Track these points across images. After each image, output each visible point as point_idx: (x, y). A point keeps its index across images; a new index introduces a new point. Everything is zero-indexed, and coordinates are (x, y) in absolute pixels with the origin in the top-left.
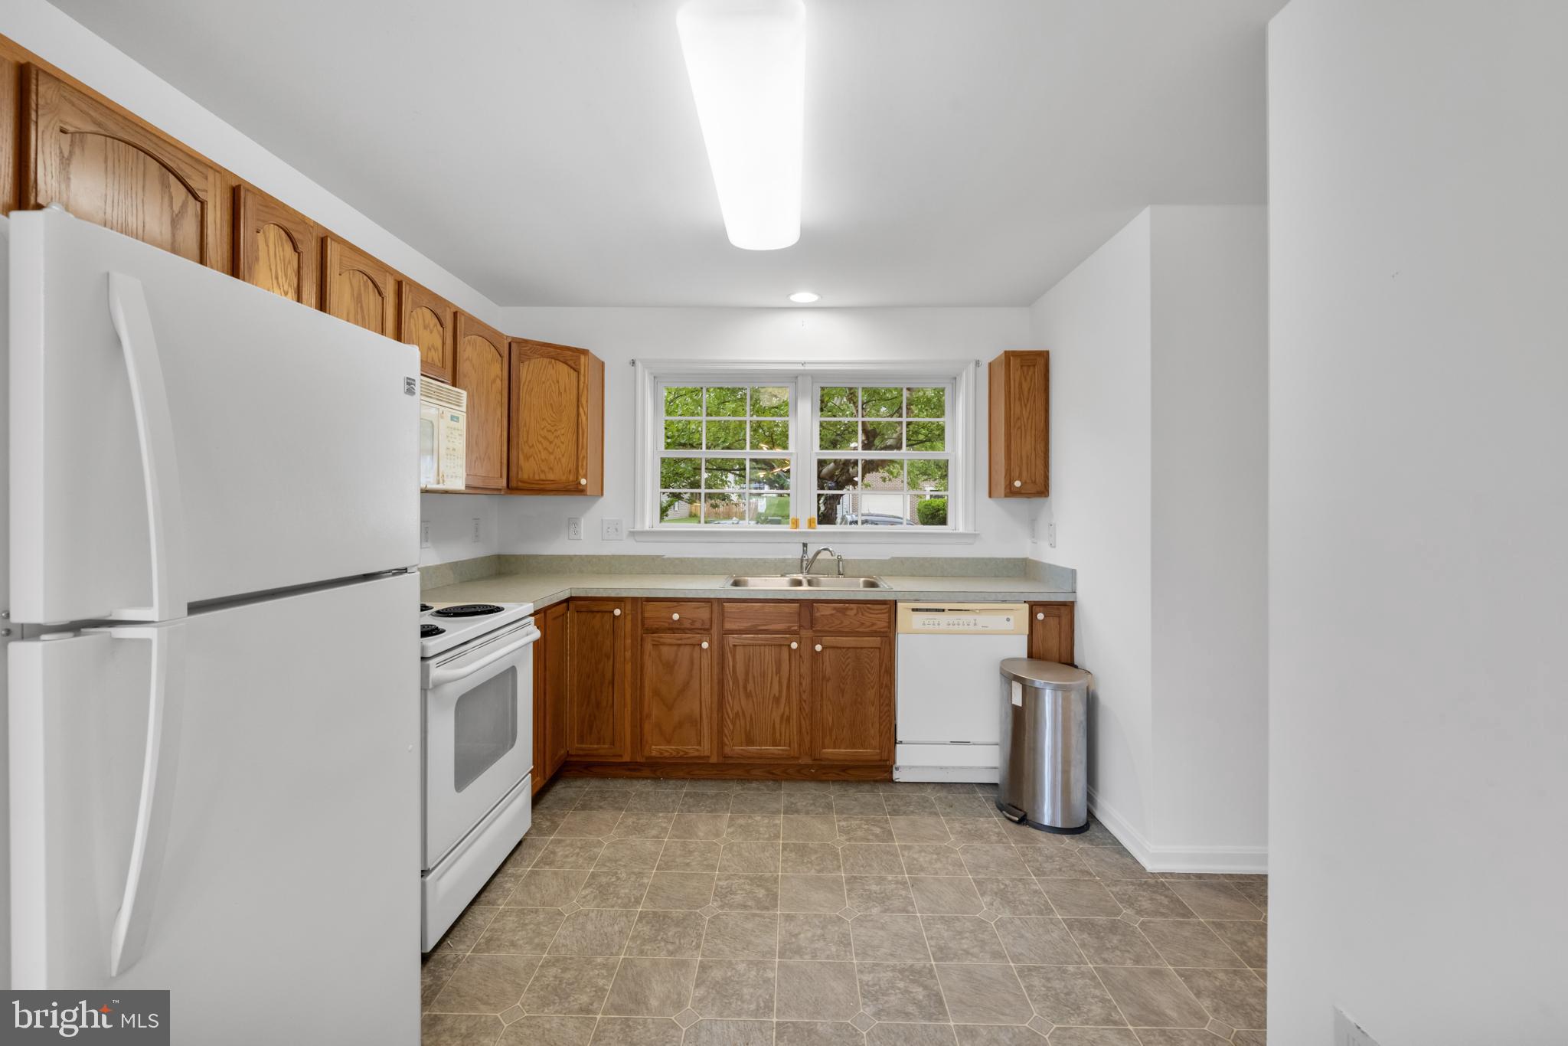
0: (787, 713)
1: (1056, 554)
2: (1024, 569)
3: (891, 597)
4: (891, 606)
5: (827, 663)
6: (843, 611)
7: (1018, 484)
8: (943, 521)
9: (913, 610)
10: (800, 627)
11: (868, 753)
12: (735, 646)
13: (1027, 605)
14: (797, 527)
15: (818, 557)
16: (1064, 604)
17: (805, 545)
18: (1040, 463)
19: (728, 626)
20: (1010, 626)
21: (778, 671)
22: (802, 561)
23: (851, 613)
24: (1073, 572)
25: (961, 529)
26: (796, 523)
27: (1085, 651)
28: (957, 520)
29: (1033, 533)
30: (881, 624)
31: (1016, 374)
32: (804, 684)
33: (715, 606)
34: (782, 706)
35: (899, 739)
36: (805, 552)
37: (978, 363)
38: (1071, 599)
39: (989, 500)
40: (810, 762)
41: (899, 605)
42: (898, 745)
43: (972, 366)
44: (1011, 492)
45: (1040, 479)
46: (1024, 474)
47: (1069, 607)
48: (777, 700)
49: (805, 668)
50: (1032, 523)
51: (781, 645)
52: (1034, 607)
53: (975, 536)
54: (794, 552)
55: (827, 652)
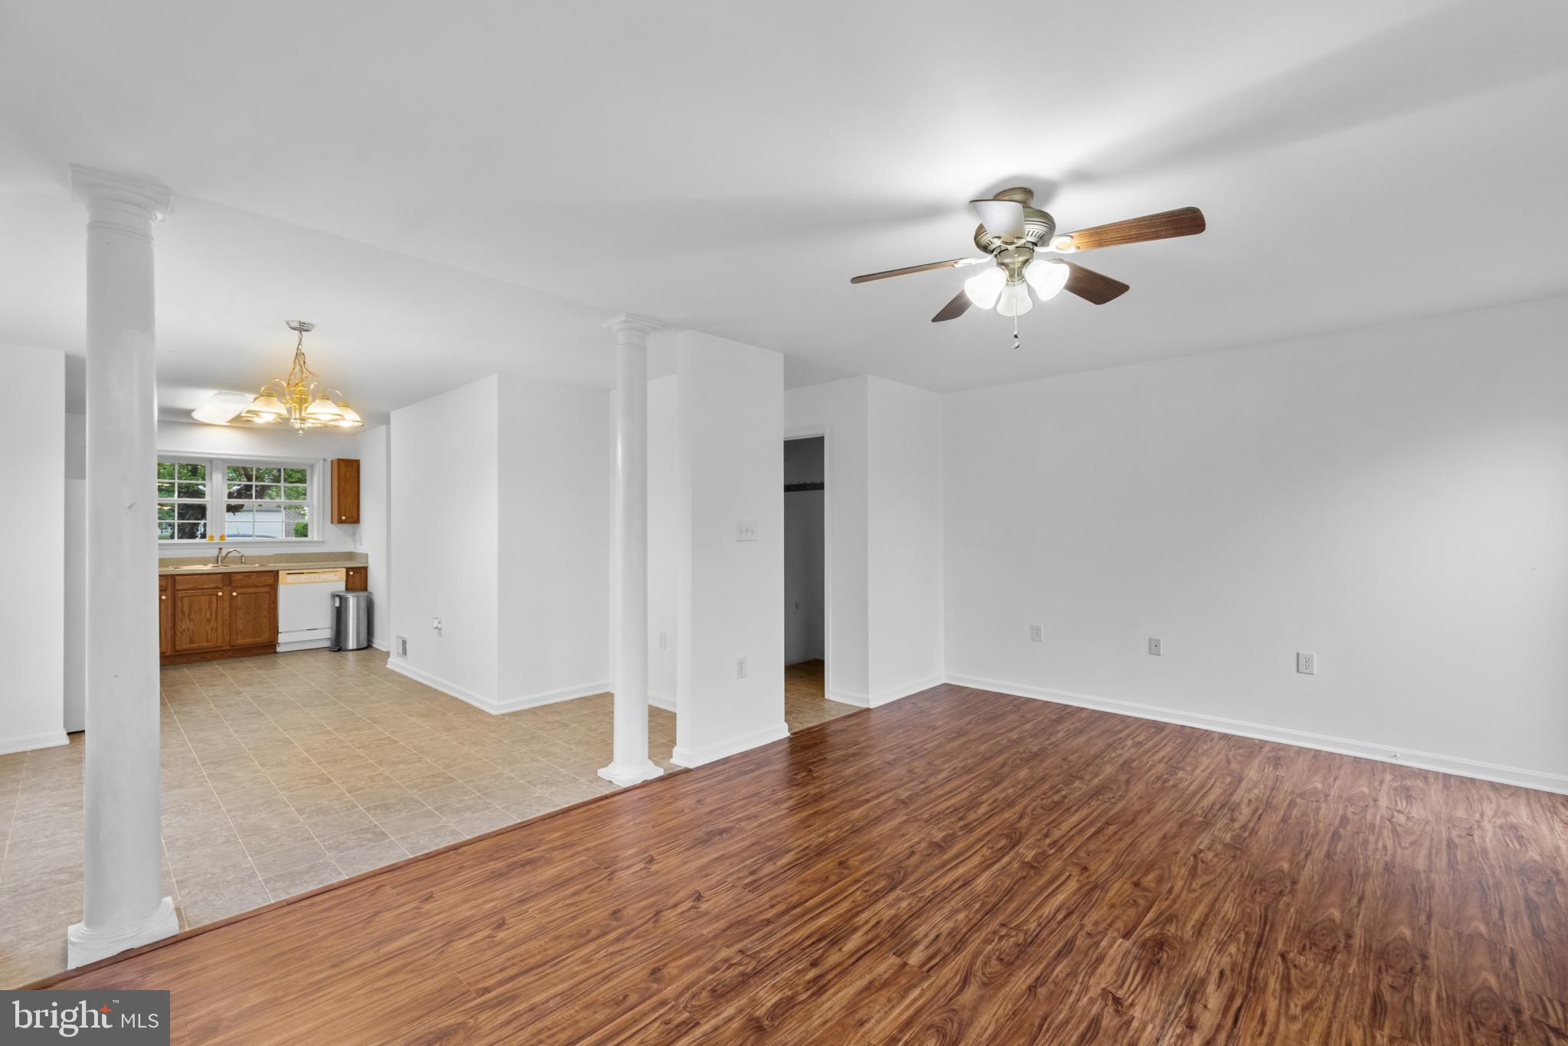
0: (215, 626)
1: (361, 549)
2: (351, 556)
3: (276, 569)
4: (276, 574)
5: (239, 602)
6: (248, 577)
7: (344, 518)
8: (306, 536)
9: (288, 574)
10: (224, 585)
11: (264, 638)
12: (183, 597)
13: (345, 569)
14: (213, 540)
15: (229, 555)
16: (363, 568)
17: (220, 549)
18: (355, 509)
19: (178, 587)
20: (337, 578)
21: (210, 607)
22: (218, 557)
23: (254, 577)
24: (367, 555)
25: (316, 539)
26: (212, 538)
27: (370, 587)
28: (314, 534)
29: (354, 540)
30: (270, 581)
31: (343, 470)
32: (225, 612)
33: (170, 579)
34: (212, 624)
35: (280, 631)
36: (220, 552)
37: (325, 460)
38: (365, 565)
39: (332, 525)
40: (230, 648)
41: (280, 572)
42: (279, 635)
43: (322, 462)
44: (340, 522)
45: (355, 516)
46: (347, 514)
47: (365, 569)
48: (209, 621)
49: (226, 604)
50: (354, 534)
51: (211, 595)
52: (348, 570)
53: (323, 542)
54: (214, 552)
55: (239, 596)
